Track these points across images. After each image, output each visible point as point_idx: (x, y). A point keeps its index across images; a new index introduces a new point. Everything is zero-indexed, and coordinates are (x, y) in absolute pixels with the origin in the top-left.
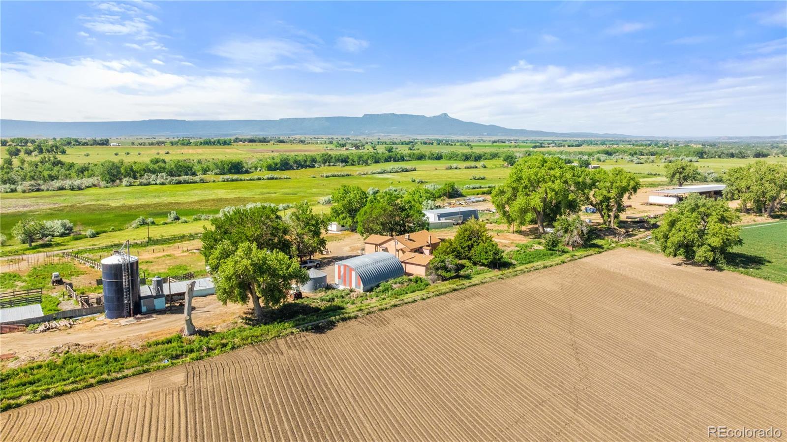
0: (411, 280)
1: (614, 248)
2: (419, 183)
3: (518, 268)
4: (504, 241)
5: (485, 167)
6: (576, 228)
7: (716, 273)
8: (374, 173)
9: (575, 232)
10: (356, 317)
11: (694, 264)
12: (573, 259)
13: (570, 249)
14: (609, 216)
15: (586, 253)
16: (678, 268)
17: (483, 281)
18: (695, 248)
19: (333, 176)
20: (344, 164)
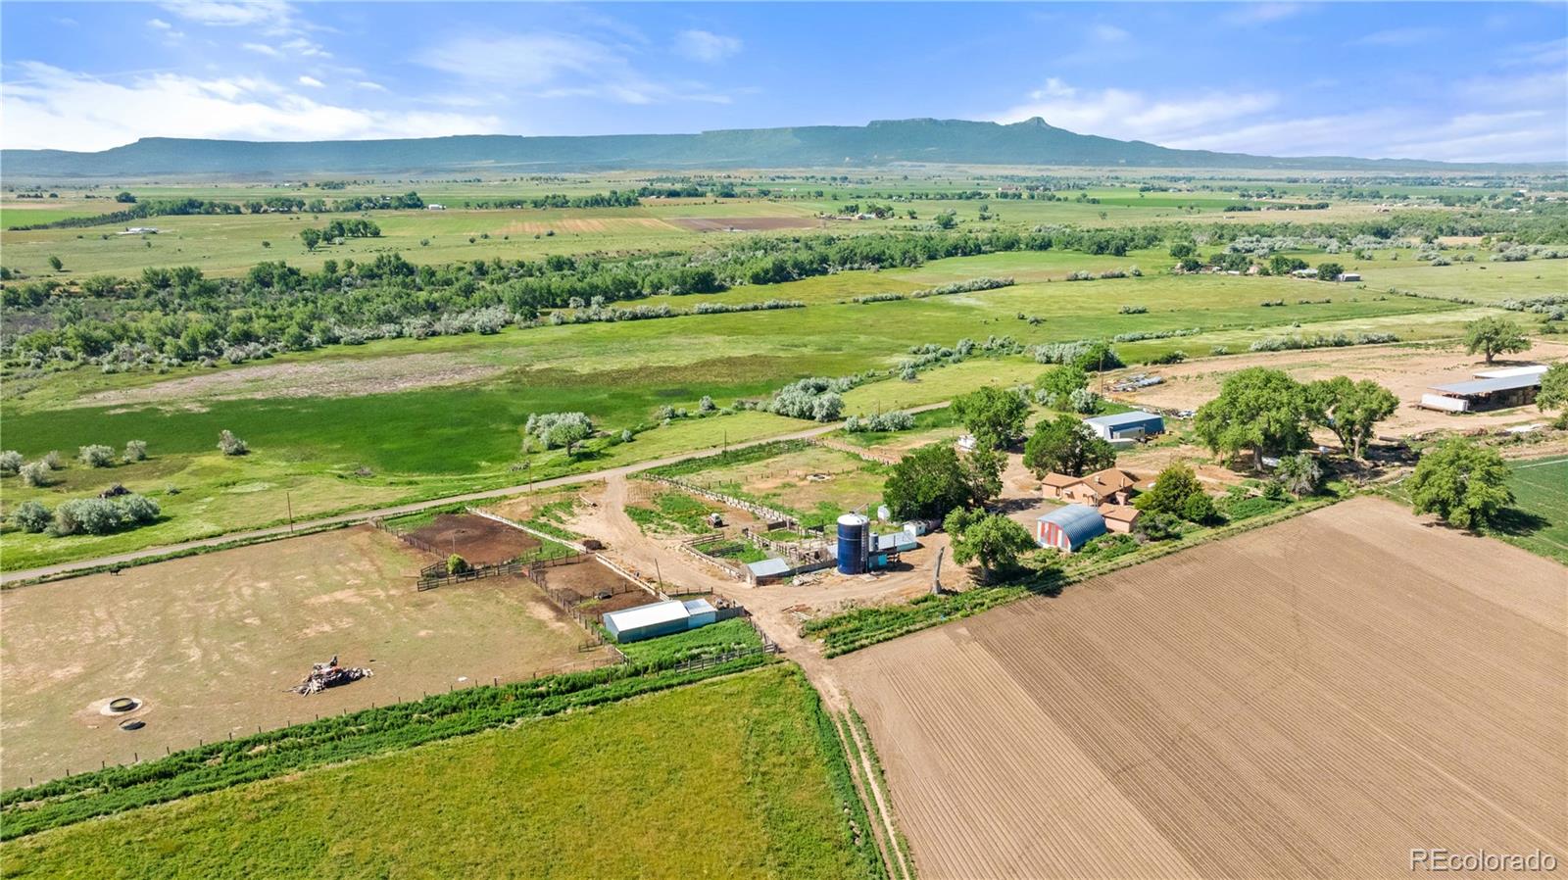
0: (1115, 538)
1: (1352, 496)
2: (1032, 323)
3: (1234, 525)
4: (1211, 480)
5: (1139, 275)
6: (1306, 472)
7: (1473, 539)
8: (942, 293)
9: (1304, 477)
10: (1080, 581)
11: (1449, 526)
12: (1300, 512)
13: (1296, 497)
14: (1353, 442)
15: (1315, 504)
16: (1428, 530)
17: (1197, 542)
18: (1450, 508)
19: (875, 300)
20: (877, 266)
